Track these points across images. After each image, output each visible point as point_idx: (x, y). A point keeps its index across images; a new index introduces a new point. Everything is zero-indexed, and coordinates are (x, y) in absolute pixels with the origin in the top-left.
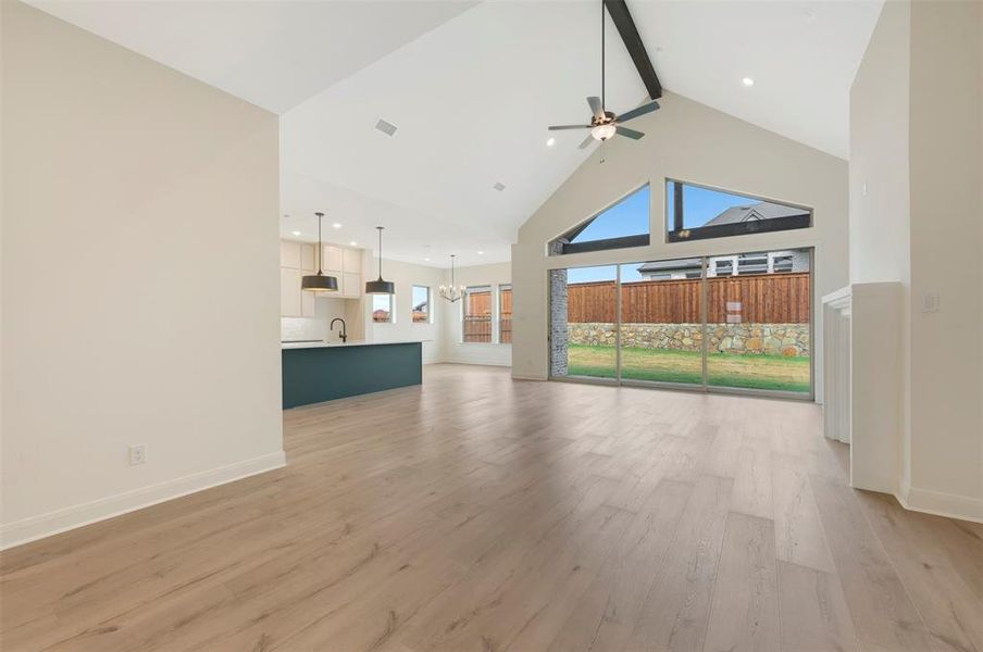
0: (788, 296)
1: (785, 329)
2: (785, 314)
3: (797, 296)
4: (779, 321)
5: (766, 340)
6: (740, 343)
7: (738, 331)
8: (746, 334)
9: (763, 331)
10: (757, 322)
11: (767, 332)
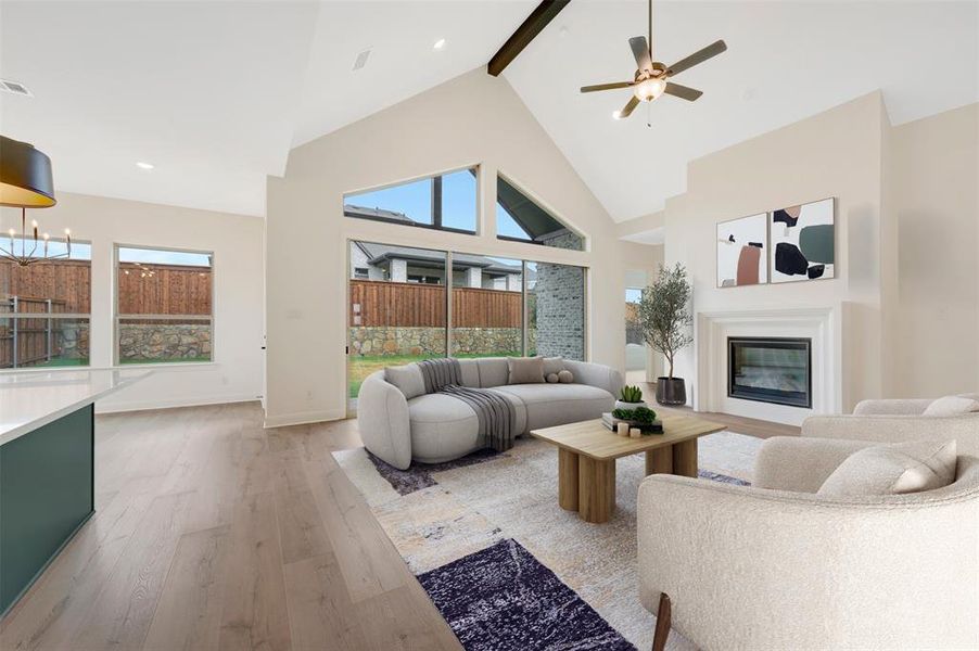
0: (413, 304)
1: (412, 332)
2: (411, 319)
3: (420, 304)
4: (408, 324)
5: (399, 342)
6: (379, 346)
7: (376, 335)
8: (382, 336)
9: (396, 334)
10: (390, 325)
11: (399, 336)
